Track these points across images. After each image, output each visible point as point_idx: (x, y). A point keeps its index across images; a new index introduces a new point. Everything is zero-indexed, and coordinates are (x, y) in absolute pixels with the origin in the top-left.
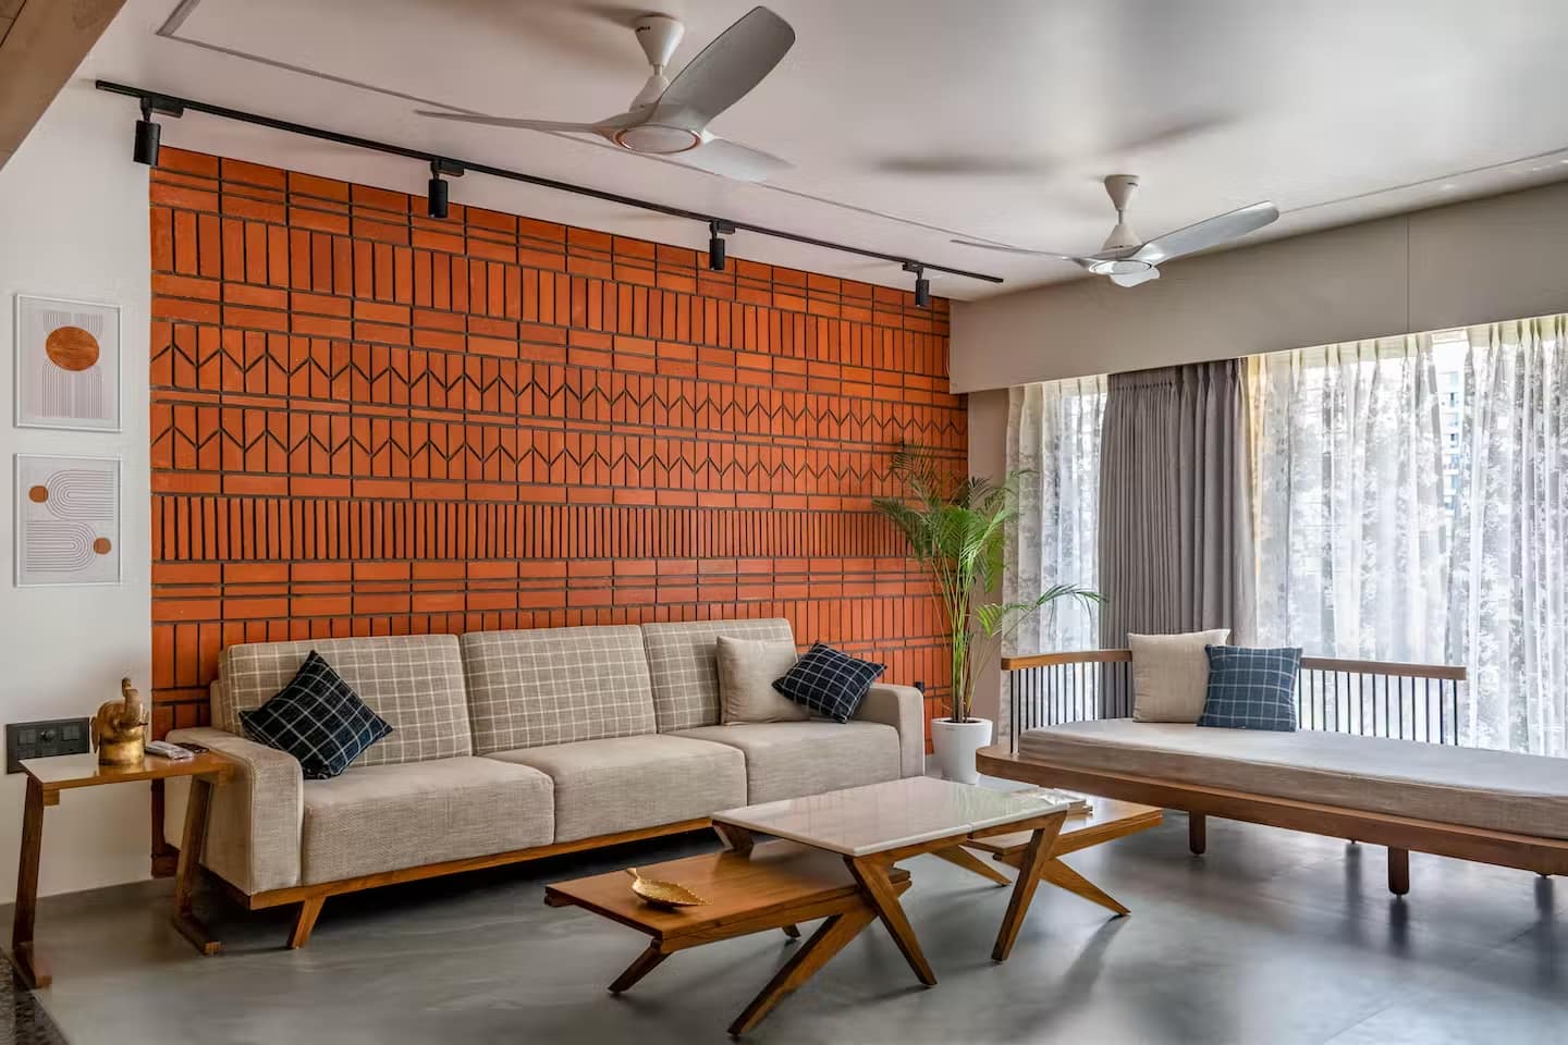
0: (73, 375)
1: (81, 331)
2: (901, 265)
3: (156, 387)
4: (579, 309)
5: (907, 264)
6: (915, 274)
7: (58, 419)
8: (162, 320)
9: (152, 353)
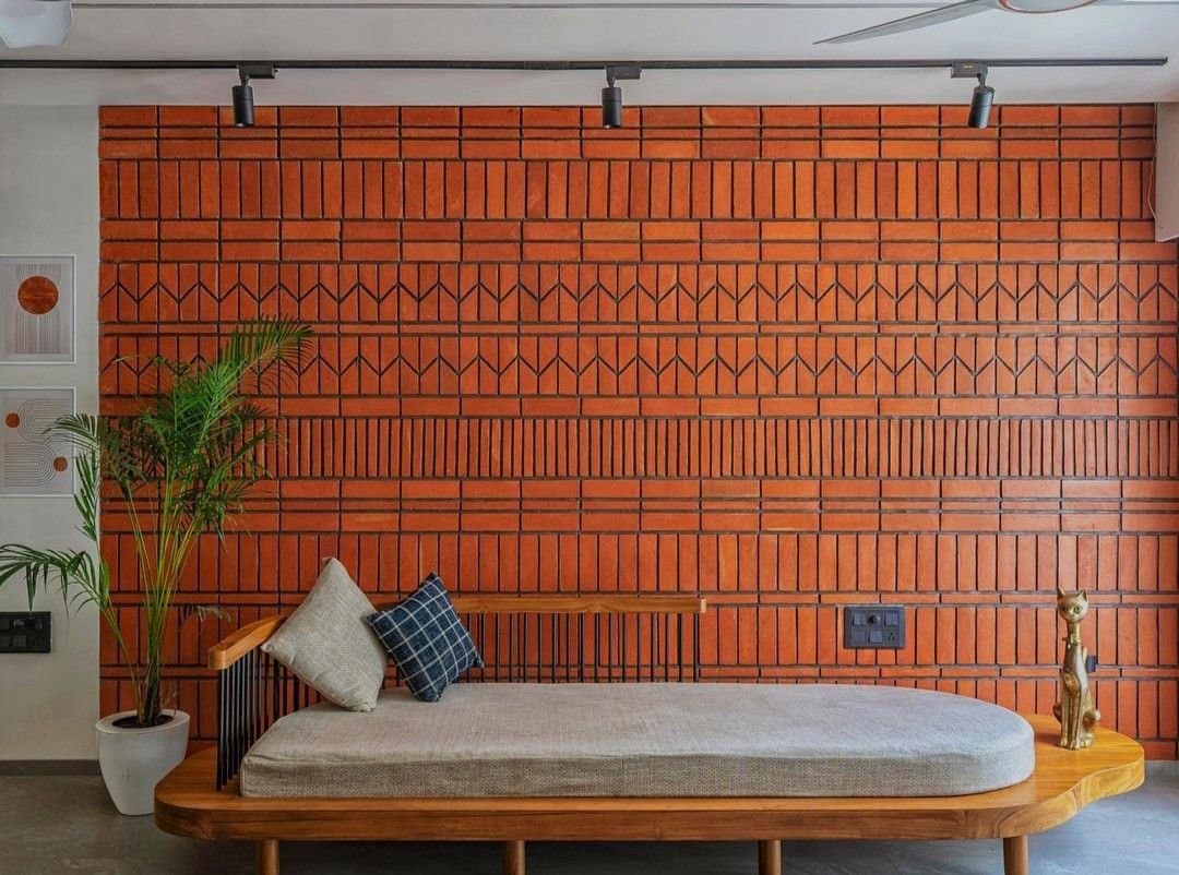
0: (38, 317)
1: (44, 279)
2: (948, 71)
3: (105, 321)
4: (536, 198)
5: (959, 67)
6: (976, 79)
7: (27, 356)
8: (109, 262)
9: (100, 291)
